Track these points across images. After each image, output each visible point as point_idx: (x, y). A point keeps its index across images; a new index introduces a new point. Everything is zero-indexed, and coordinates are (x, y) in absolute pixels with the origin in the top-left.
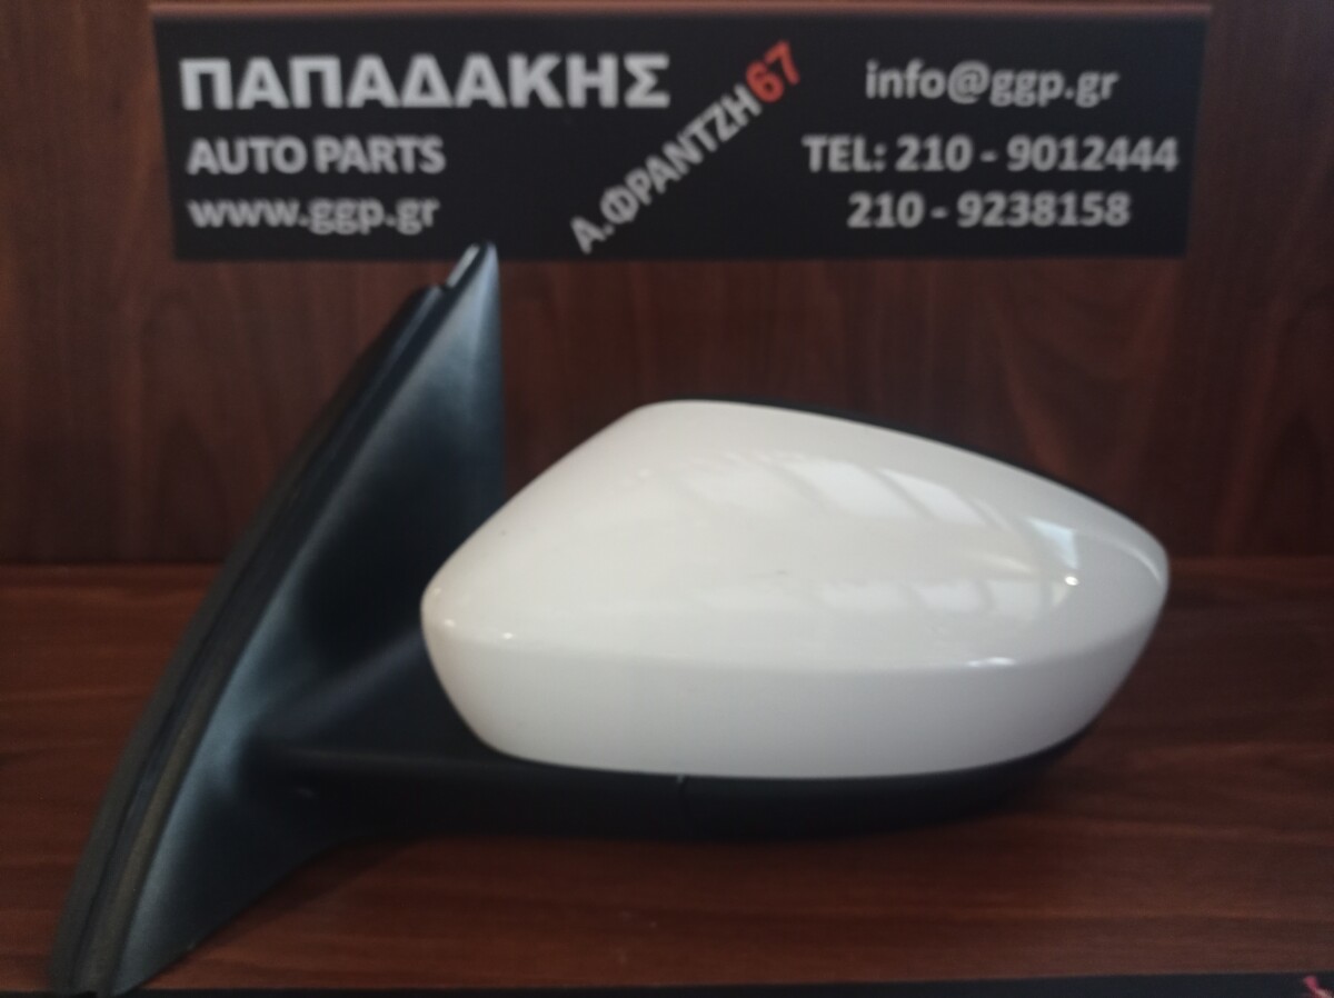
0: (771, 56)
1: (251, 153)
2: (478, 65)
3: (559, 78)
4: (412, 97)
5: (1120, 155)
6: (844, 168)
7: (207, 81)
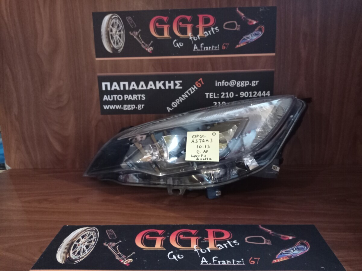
0: (199, 80)
1: (114, 97)
2: (151, 83)
3: (164, 85)
4: (140, 88)
5: (260, 94)
6: (212, 97)
7: (106, 86)
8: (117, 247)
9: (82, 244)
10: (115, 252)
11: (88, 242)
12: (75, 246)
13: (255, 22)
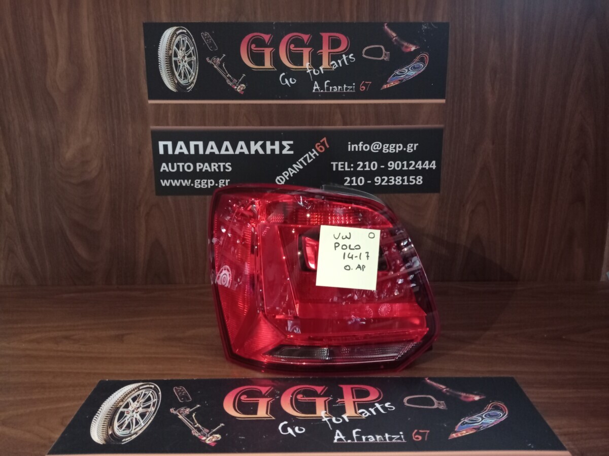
0: (321, 141)
1: (178, 166)
2: (241, 143)
3: (264, 147)
4: (223, 152)
5: (419, 166)
6: (343, 170)
7: (166, 147)
8: (194, 415)
9: (133, 411)
10: (190, 424)
11: (143, 408)
12: (122, 414)
13: (413, 48)
